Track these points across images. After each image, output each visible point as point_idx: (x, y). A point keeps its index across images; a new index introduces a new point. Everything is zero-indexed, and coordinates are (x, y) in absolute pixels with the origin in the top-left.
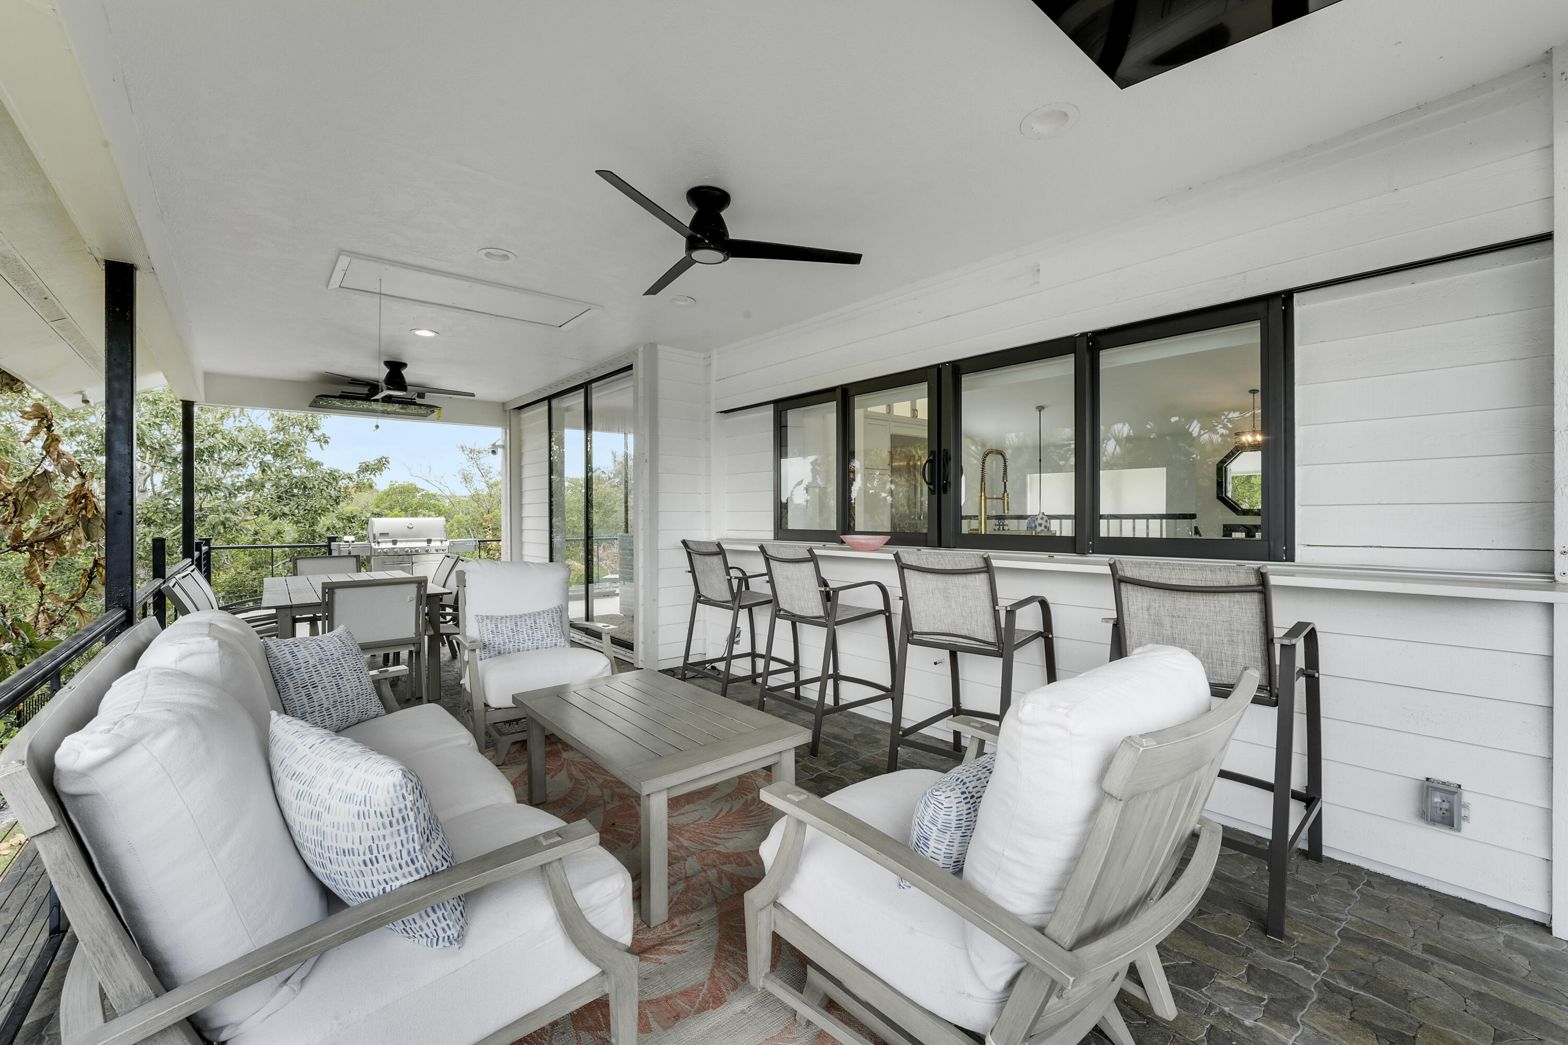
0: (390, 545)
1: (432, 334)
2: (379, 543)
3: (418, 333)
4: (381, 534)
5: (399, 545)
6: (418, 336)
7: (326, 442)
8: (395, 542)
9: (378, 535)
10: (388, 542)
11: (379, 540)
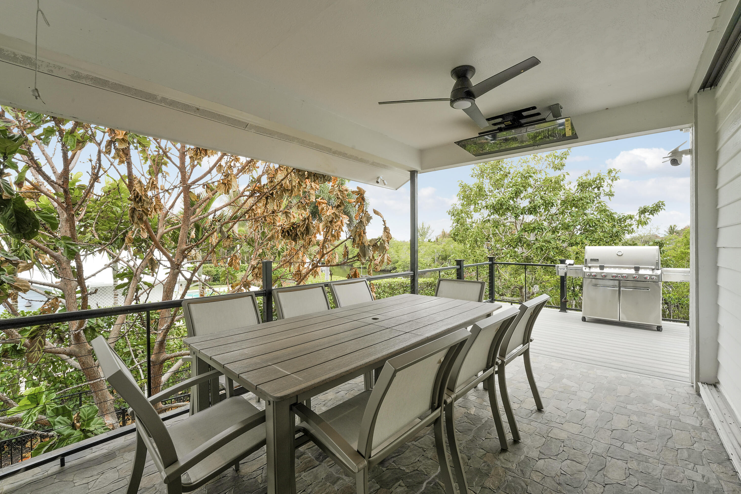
0: (598, 270)
2: (590, 267)
4: (591, 260)
5: (606, 270)
7: (613, 195)
8: (602, 267)
9: (589, 260)
10: (596, 267)
11: (590, 265)
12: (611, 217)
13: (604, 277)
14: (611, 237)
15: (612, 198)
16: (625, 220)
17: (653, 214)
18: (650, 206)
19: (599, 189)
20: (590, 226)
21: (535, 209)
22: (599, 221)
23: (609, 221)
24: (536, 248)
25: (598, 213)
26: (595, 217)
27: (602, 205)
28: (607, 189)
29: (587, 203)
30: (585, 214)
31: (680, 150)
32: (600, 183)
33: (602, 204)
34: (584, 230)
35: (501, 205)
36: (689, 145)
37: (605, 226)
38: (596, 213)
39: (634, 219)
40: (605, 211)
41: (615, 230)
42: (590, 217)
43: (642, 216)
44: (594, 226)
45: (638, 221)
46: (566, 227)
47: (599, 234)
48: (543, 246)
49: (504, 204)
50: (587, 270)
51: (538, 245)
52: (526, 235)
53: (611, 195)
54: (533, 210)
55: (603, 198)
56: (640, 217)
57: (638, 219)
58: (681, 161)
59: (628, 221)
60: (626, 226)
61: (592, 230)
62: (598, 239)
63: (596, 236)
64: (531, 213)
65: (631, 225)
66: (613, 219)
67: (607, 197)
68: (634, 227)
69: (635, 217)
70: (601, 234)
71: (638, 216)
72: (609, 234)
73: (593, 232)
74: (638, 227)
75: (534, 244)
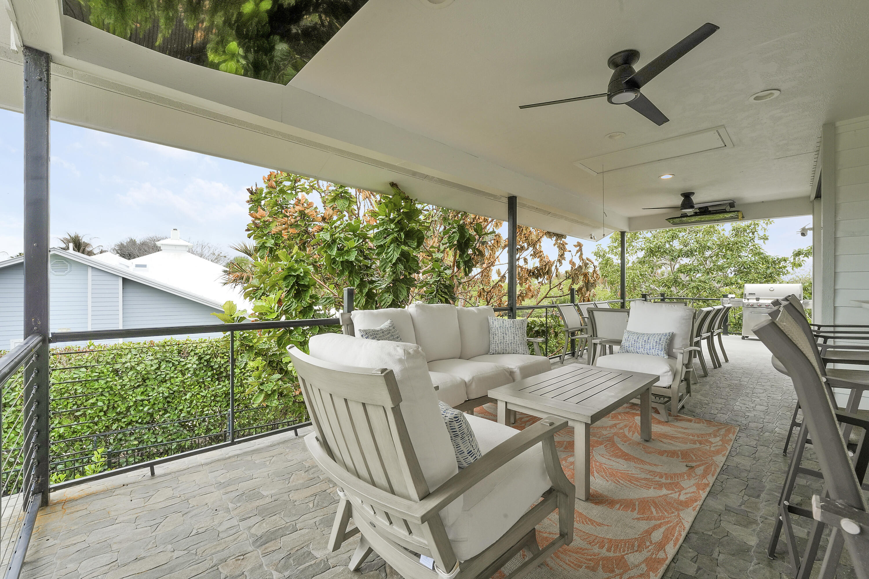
0: (755, 301)
1: (671, 176)
2: (748, 299)
3: (662, 177)
4: (749, 294)
5: (761, 301)
6: (663, 179)
7: (767, 239)
8: (758, 299)
9: (747, 294)
10: (753, 299)
11: (748, 298)
12: (765, 260)
13: (760, 306)
14: (765, 278)
15: (766, 241)
16: (779, 262)
17: (808, 257)
18: (805, 249)
19: (753, 233)
20: (745, 268)
21: (692, 252)
22: (753, 263)
23: (763, 263)
24: (693, 288)
25: (752, 256)
26: (749, 259)
27: (756, 248)
28: (761, 233)
29: (742, 247)
30: (739, 256)
31: (806, 228)
32: (755, 228)
33: (757, 246)
34: (738, 271)
35: (659, 248)
36: (811, 226)
37: (759, 268)
38: (750, 256)
39: (788, 262)
40: (759, 254)
41: (769, 272)
42: (745, 259)
43: (797, 258)
44: (748, 268)
45: (792, 263)
46: (721, 269)
47: (753, 275)
48: (699, 285)
49: (662, 247)
50: (746, 301)
51: (693, 284)
52: (682, 276)
53: (765, 238)
54: (689, 254)
55: (757, 241)
56: (794, 259)
57: (792, 261)
58: (807, 234)
59: (782, 264)
60: (780, 268)
61: (747, 272)
62: (752, 280)
63: (750, 277)
64: (688, 256)
65: (785, 267)
66: (767, 262)
67: (762, 241)
68: (789, 269)
69: (790, 259)
70: (755, 275)
71: (793, 258)
72: (763, 275)
73: (747, 273)
74: (793, 269)
75: (690, 284)
